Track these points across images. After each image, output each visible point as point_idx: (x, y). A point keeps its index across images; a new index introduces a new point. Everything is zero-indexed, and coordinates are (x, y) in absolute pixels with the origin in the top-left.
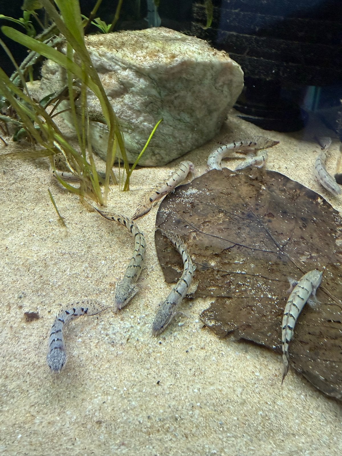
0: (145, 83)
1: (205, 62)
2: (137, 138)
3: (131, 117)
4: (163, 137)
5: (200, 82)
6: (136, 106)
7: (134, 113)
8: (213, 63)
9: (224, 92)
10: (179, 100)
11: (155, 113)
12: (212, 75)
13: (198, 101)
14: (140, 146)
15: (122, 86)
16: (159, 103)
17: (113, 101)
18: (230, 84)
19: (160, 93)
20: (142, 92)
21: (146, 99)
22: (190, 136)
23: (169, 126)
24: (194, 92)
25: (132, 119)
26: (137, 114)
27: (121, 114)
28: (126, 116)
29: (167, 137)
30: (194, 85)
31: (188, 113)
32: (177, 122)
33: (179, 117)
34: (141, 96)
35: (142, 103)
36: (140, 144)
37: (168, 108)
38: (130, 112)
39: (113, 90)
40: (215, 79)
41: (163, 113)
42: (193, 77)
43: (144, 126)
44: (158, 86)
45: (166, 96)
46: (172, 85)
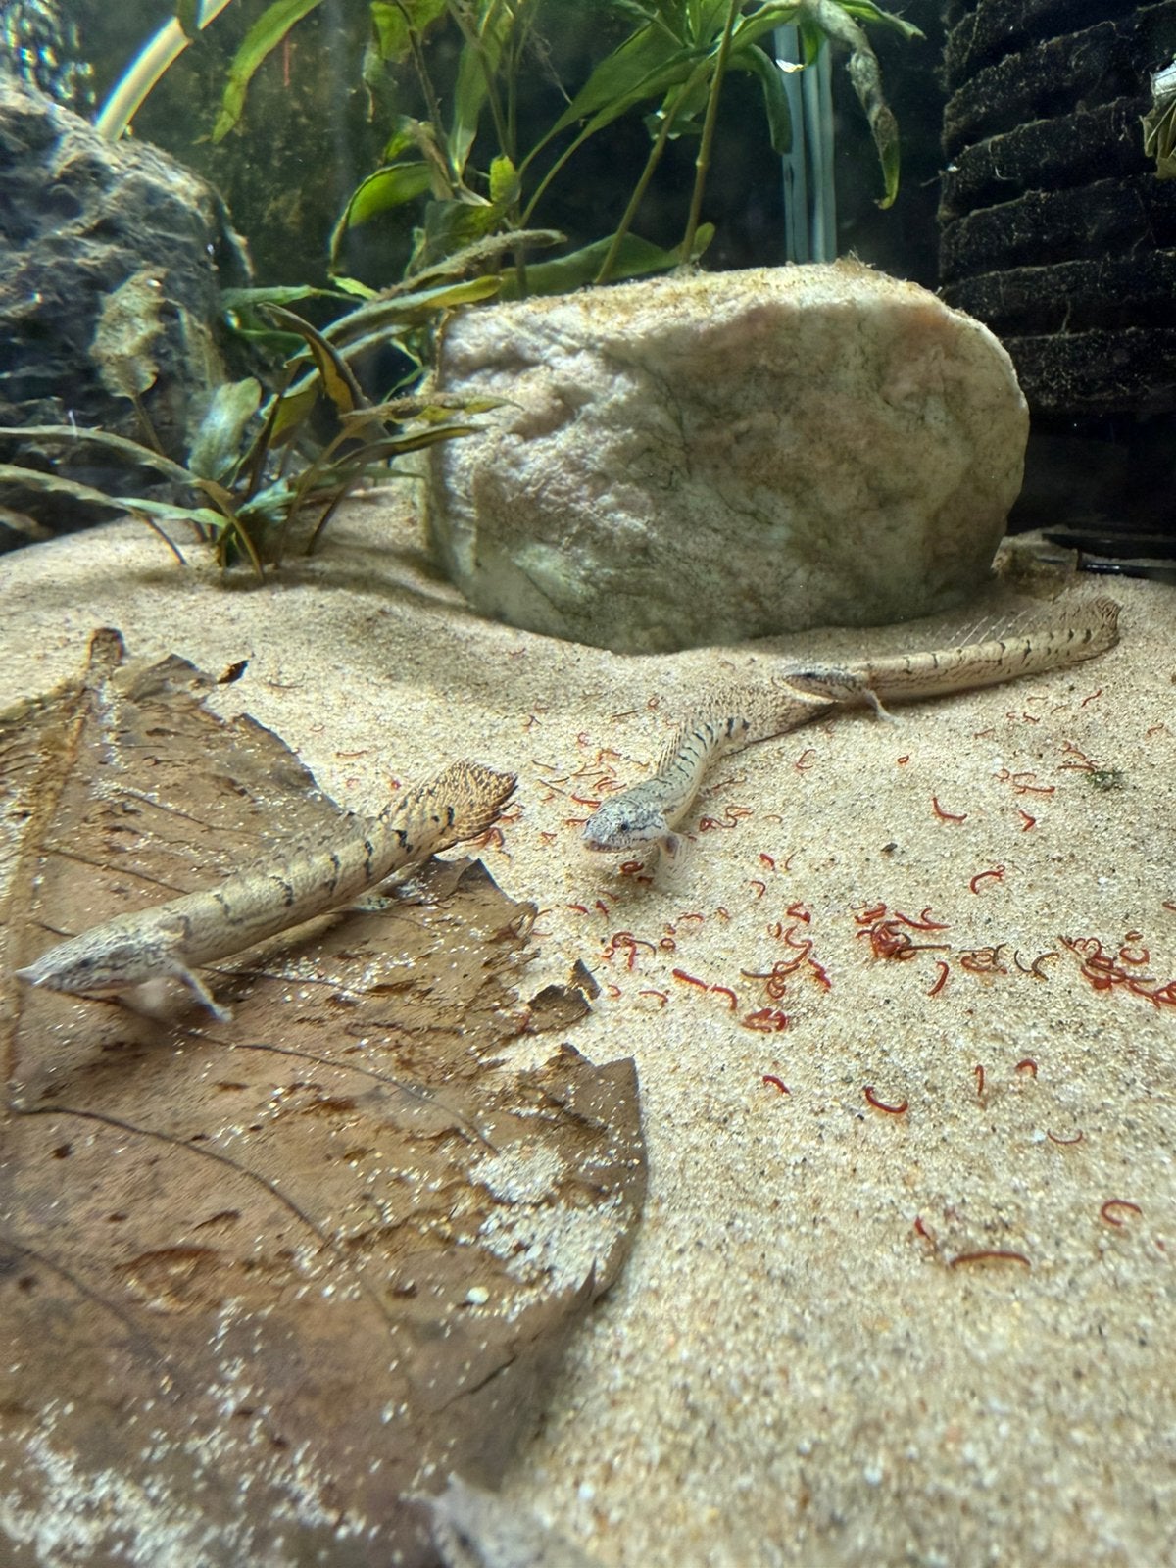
0: (630, 386)
1: (833, 307)
2: (588, 562)
3: (574, 495)
4: (683, 567)
5: (823, 378)
6: (593, 460)
7: (586, 482)
8: (859, 307)
9: (930, 420)
10: (752, 445)
11: (662, 484)
12: (863, 352)
13: (820, 448)
14: (593, 591)
15: (558, 402)
16: (676, 455)
17: (526, 446)
18: (955, 395)
19: (678, 420)
20: (615, 418)
21: (627, 436)
22: (800, 575)
23: (709, 532)
24: (802, 414)
25: (577, 500)
26: (594, 486)
27: (542, 489)
28: (557, 493)
29: (697, 568)
30: (800, 389)
31: (785, 491)
32: (742, 522)
33: (751, 506)
34: (614, 430)
35: (614, 450)
36: (595, 585)
37: (709, 472)
38: (571, 479)
39: (528, 416)
40: (880, 371)
41: (687, 486)
42: (794, 363)
43: (613, 523)
44: (672, 396)
45: (700, 428)
46: (722, 391)
